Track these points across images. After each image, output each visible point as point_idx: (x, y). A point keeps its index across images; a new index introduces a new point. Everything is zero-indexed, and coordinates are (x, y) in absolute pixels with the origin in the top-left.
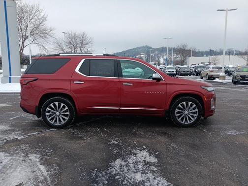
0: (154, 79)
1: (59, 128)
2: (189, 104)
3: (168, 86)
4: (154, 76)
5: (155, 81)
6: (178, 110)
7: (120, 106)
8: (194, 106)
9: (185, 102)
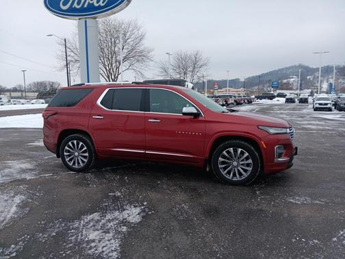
0: (184, 114)
1: (78, 171)
2: (239, 152)
3: (207, 124)
4: (185, 110)
5: (192, 117)
6: (223, 160)
7: (146, 150)
8: (247, 154)
9: (232, 149)
